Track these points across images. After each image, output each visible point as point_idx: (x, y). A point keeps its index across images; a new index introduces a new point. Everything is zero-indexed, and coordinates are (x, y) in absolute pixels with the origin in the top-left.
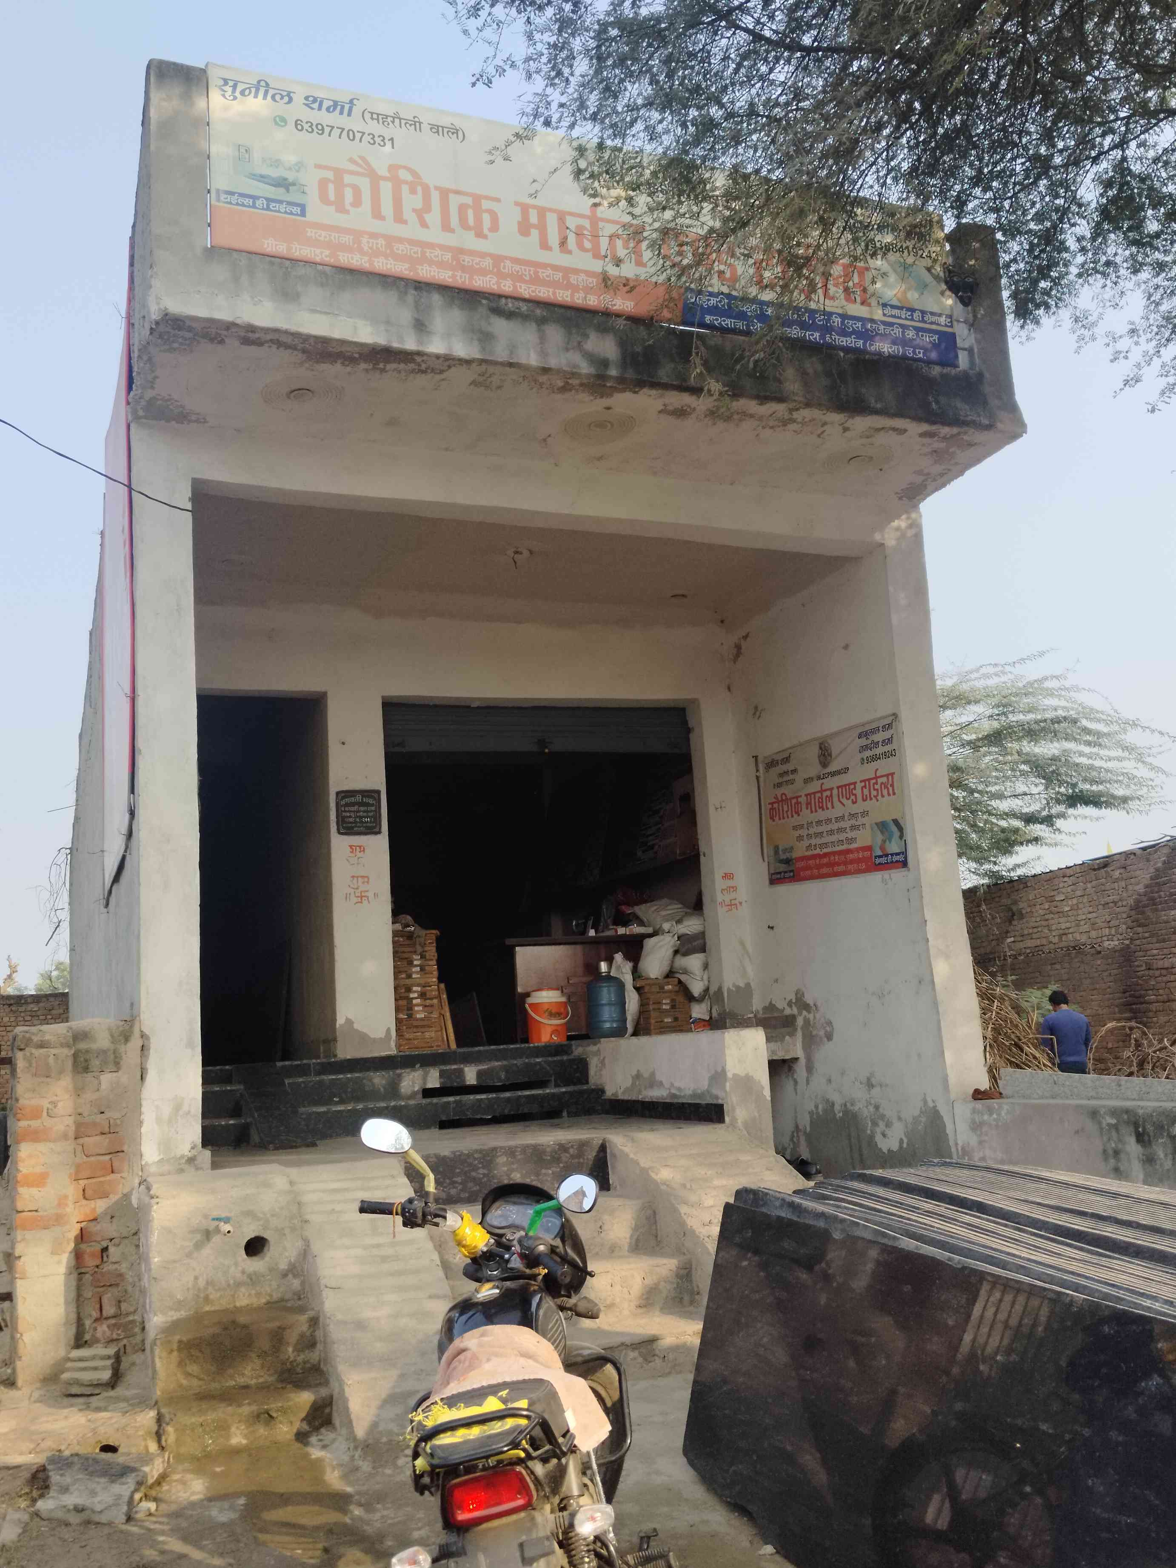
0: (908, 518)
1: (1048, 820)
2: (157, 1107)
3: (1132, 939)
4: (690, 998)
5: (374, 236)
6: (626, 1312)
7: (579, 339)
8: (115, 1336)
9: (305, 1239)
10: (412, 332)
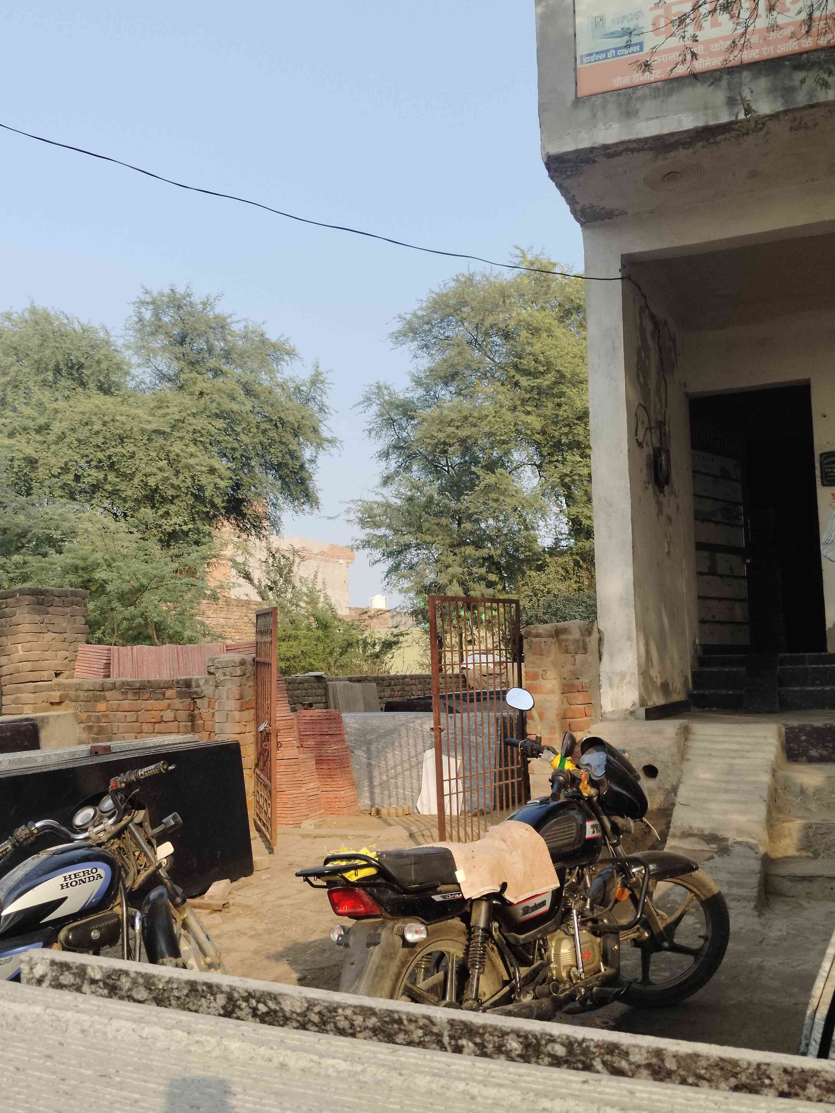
2: (610, 677)
9: (682, 771)
10: (725, 108)
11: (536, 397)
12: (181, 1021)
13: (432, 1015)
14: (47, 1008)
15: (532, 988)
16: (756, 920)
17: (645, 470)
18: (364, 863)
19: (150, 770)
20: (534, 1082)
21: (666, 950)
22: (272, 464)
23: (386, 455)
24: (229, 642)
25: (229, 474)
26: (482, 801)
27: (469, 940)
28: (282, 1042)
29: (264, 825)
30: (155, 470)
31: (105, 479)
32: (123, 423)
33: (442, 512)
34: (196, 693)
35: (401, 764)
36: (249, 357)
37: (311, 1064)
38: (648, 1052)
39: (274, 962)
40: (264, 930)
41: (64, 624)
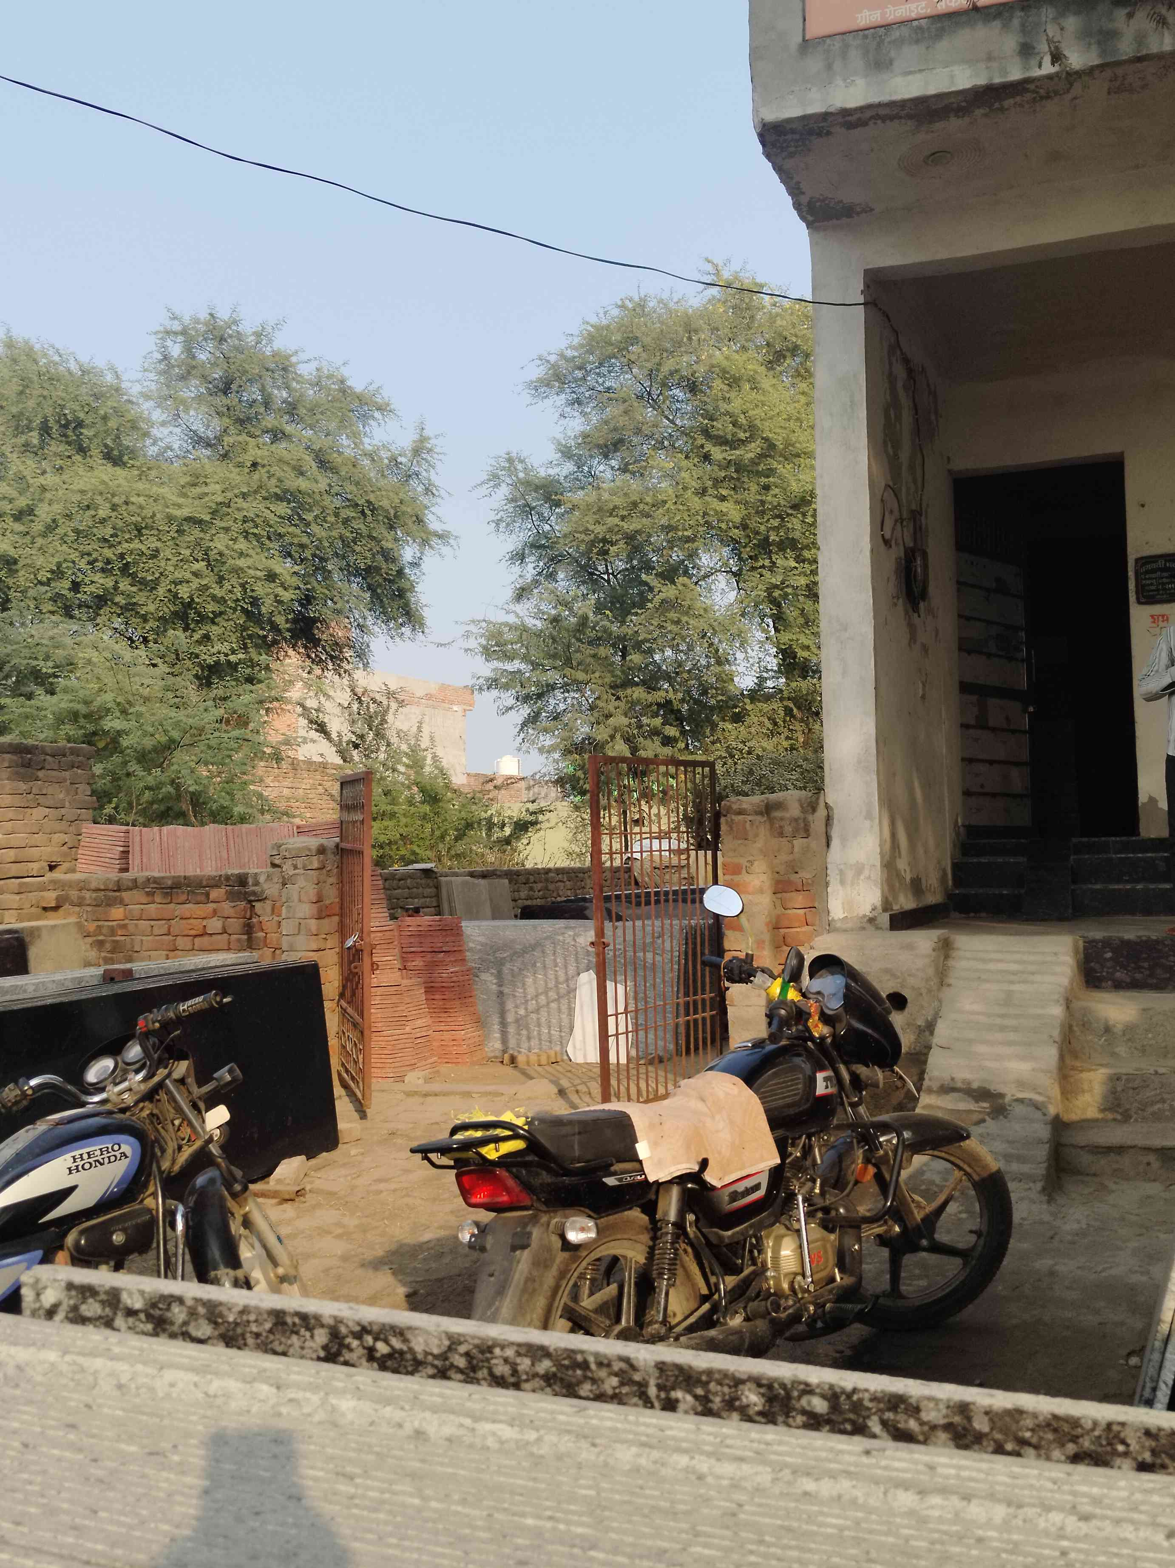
2: (841, 870)
9: (940, 1001)
10: (1017, 60)
11: (735, 475)
12: (265, 1370)
13: (632, 1356)
14: (65, 1352)
15: (742, 1305)
16: (1045, 1206)
17: (893, 578)
18: (508, 1133)
19: (196, 1003)
20: (789, 1454)
21: (924, 1249)
22: (357, 569)
23: (519, 557)
24: (297, 821)
25: (295, 581)
26: (661, 1043)
27: (654, 1238)
28: (416, 1398)
29: (353, 1078)
30: (188, 576)
31: (116, 588)
32: (141, 507)
33: (599, 639)
34: (254, 893)
35: (546, 993)
36: (322, 413)
37: (461, 1432)
38: (948, 1407)
39: (370, 1273)
40: (356, 1226)
41: (60, 795)
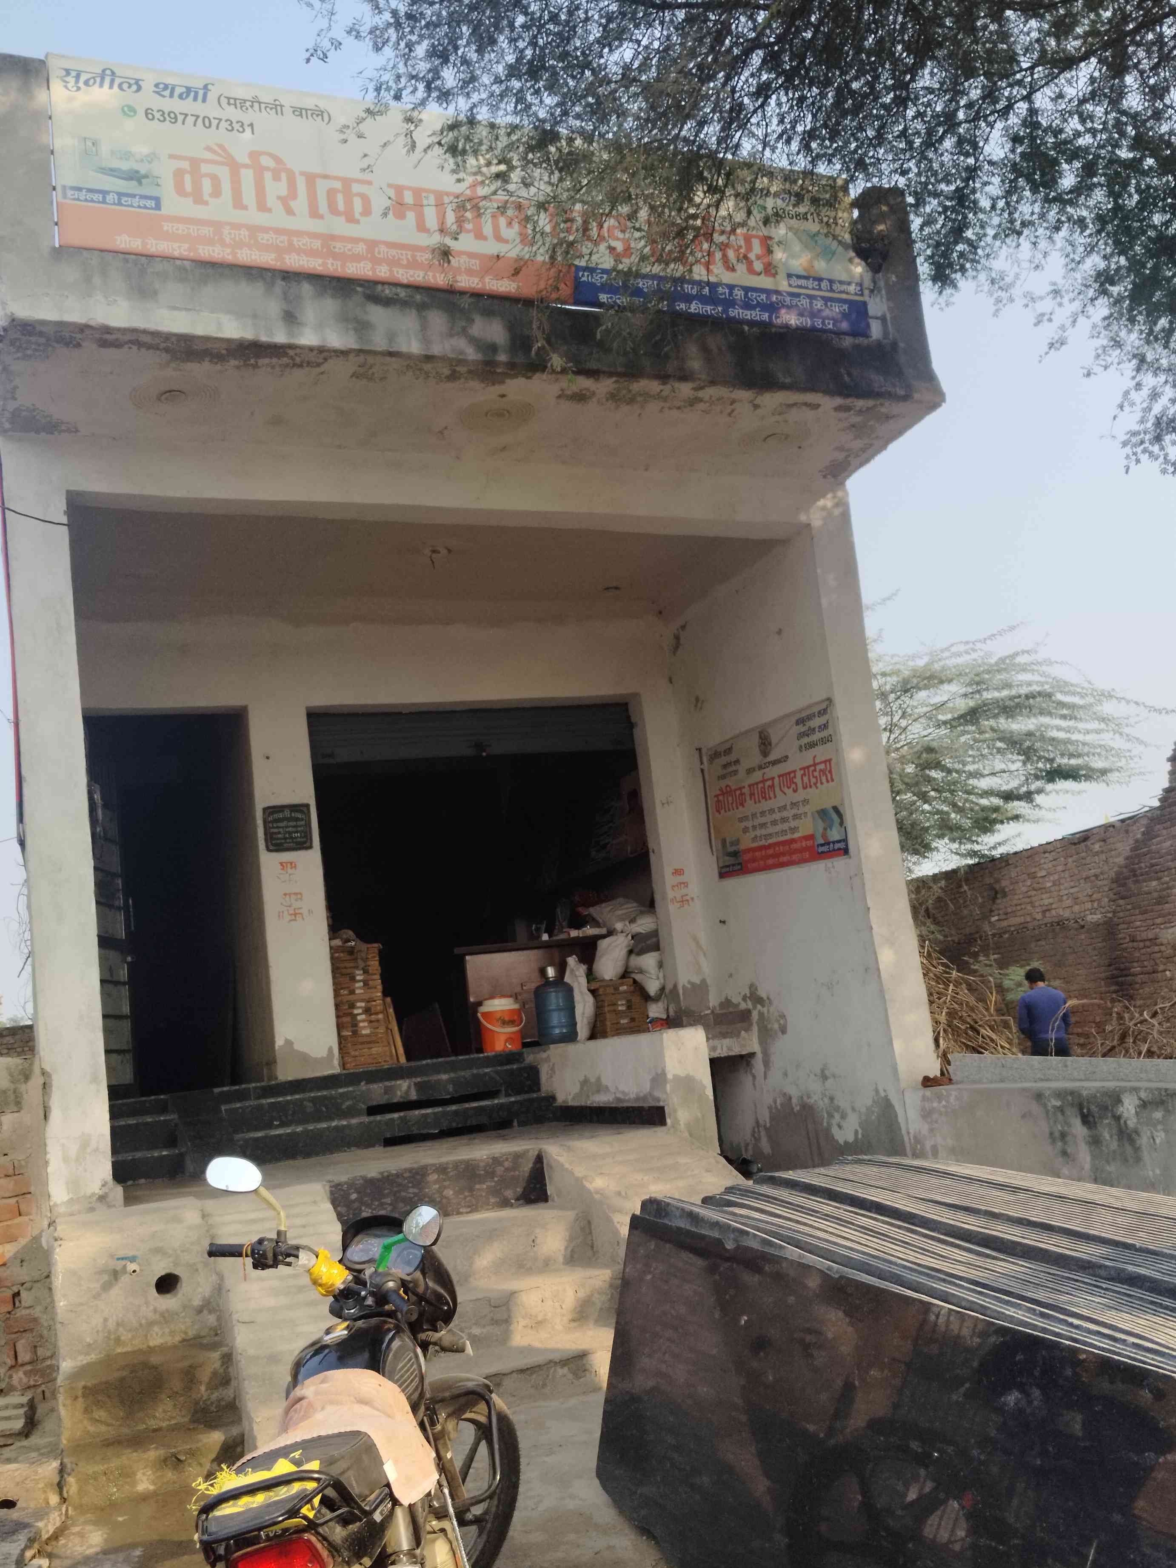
0: (834, 497)
1: (1028, 797)
2: (63, 1145)
3: (1114, 912)
4: (646, 997)
5: (236, 226)
6: (559, 1327)
7: (464, 324)
8: (32, 1383)
9: (219, 1274)
10: (281, 324)
